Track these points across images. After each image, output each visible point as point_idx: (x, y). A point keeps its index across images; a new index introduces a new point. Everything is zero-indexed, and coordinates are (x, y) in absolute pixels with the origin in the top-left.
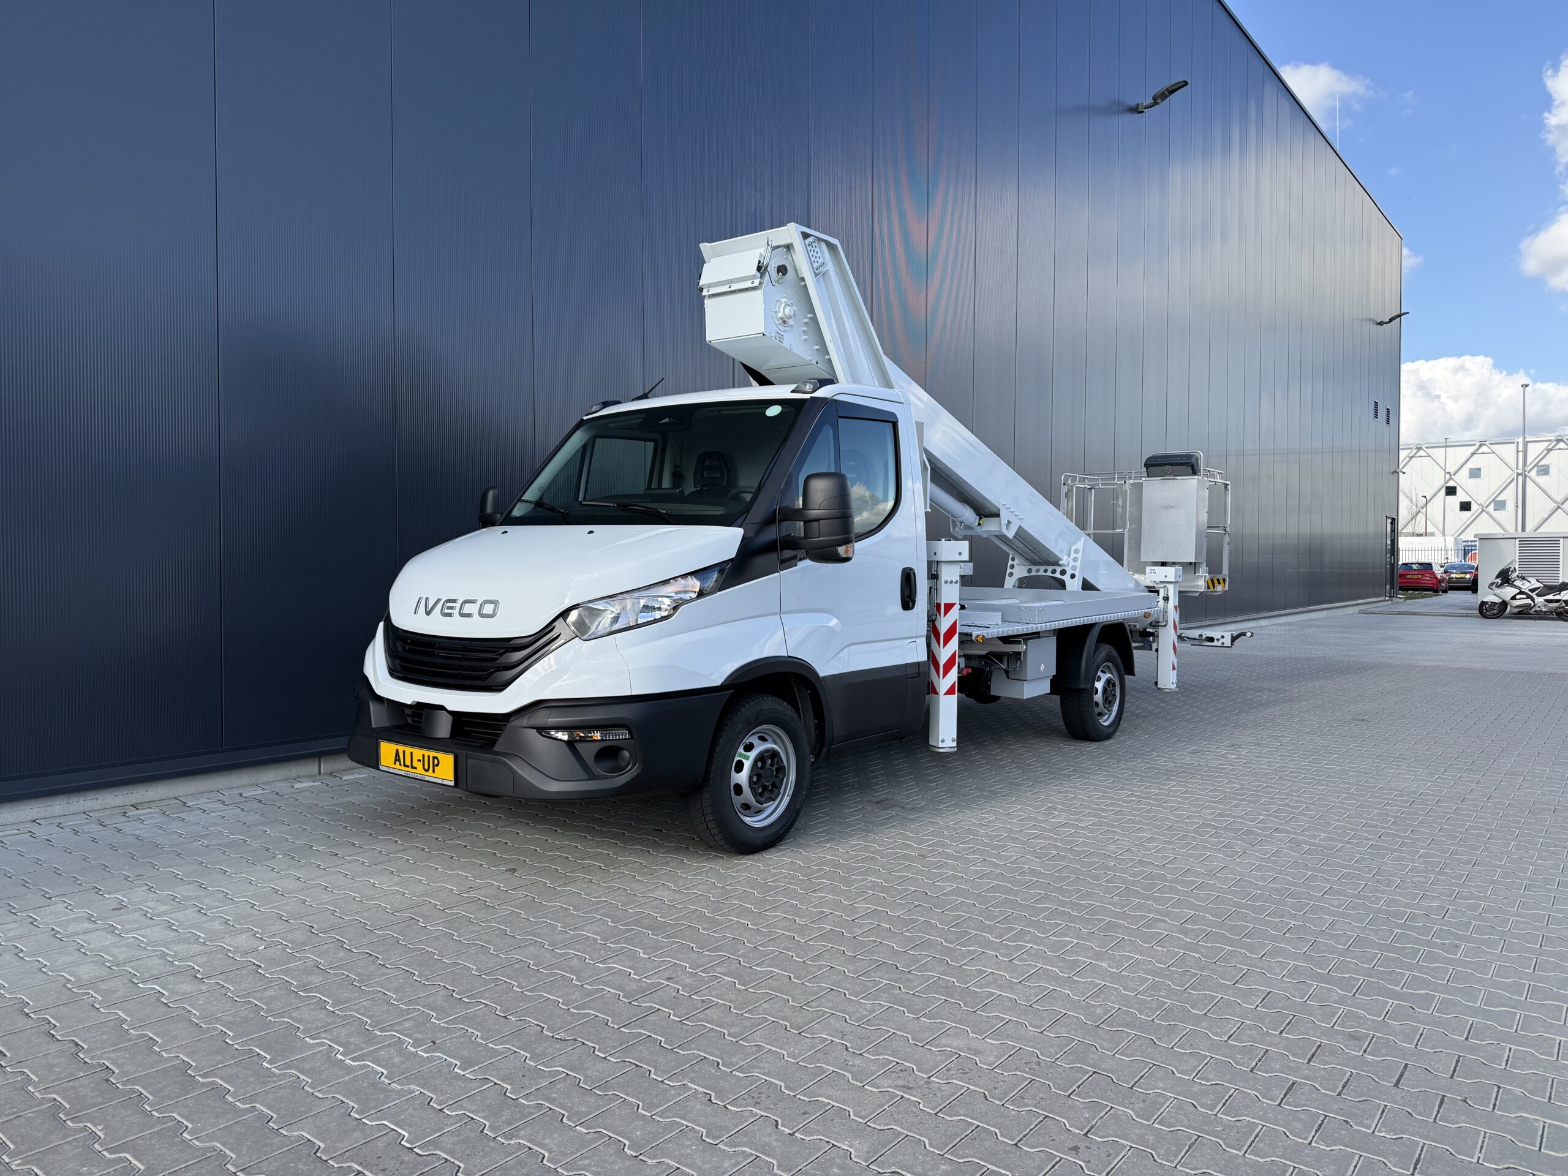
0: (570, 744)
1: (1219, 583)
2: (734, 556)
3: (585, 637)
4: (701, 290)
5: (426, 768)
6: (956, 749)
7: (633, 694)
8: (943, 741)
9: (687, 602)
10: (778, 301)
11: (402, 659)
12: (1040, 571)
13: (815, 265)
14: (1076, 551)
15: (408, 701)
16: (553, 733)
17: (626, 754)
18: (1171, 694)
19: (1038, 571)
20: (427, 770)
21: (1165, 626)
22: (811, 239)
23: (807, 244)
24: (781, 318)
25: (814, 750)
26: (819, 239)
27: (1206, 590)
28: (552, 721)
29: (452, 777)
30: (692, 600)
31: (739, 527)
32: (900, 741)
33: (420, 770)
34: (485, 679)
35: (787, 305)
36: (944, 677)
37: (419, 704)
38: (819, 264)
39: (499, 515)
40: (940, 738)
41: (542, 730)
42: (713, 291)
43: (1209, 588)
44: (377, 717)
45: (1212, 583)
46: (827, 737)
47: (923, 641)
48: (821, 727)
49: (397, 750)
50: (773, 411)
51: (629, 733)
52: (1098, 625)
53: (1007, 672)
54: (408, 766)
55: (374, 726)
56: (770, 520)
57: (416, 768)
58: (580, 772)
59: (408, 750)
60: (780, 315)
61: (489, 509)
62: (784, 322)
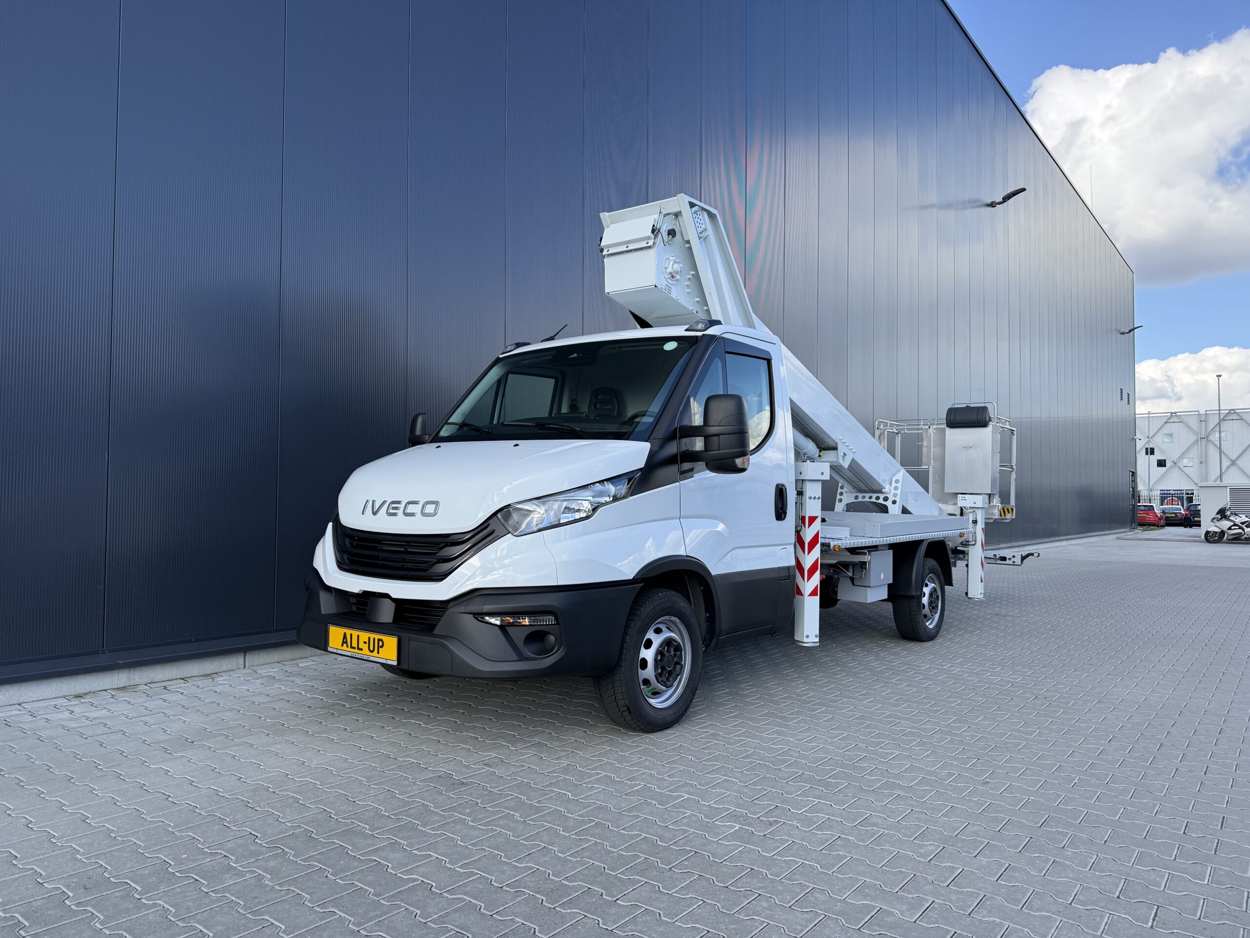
0: (502, 627)
1: (1009, 512)
2: (643, 466)
3: (515, 534)
4: (602, 250)
5: (372, 649)
6: (818, 644)
7: (559, 584)
8: (807, 637)
9: (603, 504)
10: (668, 259)
11: (349, 553)
12: (866, 498)
13: (699, 229)
14: (897, 481)
15: (356, 590)
16: (487, 618)
17: (552, 638)
18: (980, 602)
19: (864, 497)
20: (372, 652)
21: (974, 545)
22: (696, 208)
23: (693, 212)
24: (670, 273)
25: (705, 640)
26: (704, 209)
27: (999, 517)
28: (486, 608)
29: (395, 658)
30: (607, 503)
31: (646, 441)
32: (772, 636)
33: (366, 651)
34: (426, 570)
35: (675, 262)
36: (808, 581)
37: (365, 592)
38: (702, 229)
39: (428, 436)
40: (805, 634)
41: (479, 616)
42: (612, 251)
43: (1001, 516)
44: (327, 605)
45: (1004, 511)
46: (717, 629)
47: (791, 548)
48: (712, 620)
49: (345, 634)
50: (670, 346)
51: (555, 619)
52: (925, 541)
53: (852, 579)
54: (354, 648)
55: (323, 612)
56: (672, 436)
57: (362, 650)
58: (511, 654)
59: (355, 633)
60: (670, 270)
61: (418, 432)
62: (673, 277)
